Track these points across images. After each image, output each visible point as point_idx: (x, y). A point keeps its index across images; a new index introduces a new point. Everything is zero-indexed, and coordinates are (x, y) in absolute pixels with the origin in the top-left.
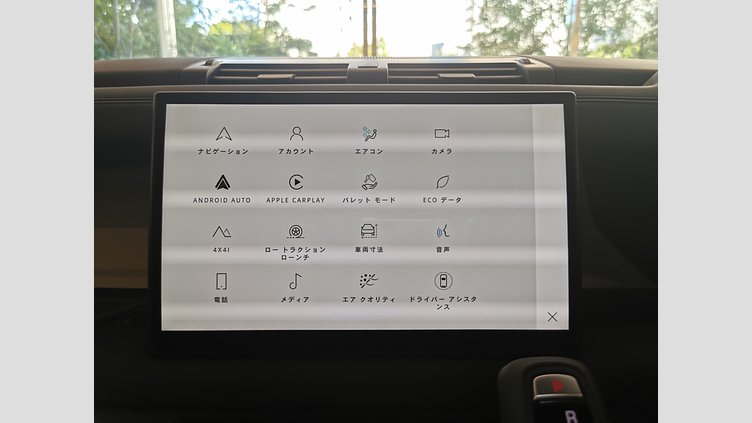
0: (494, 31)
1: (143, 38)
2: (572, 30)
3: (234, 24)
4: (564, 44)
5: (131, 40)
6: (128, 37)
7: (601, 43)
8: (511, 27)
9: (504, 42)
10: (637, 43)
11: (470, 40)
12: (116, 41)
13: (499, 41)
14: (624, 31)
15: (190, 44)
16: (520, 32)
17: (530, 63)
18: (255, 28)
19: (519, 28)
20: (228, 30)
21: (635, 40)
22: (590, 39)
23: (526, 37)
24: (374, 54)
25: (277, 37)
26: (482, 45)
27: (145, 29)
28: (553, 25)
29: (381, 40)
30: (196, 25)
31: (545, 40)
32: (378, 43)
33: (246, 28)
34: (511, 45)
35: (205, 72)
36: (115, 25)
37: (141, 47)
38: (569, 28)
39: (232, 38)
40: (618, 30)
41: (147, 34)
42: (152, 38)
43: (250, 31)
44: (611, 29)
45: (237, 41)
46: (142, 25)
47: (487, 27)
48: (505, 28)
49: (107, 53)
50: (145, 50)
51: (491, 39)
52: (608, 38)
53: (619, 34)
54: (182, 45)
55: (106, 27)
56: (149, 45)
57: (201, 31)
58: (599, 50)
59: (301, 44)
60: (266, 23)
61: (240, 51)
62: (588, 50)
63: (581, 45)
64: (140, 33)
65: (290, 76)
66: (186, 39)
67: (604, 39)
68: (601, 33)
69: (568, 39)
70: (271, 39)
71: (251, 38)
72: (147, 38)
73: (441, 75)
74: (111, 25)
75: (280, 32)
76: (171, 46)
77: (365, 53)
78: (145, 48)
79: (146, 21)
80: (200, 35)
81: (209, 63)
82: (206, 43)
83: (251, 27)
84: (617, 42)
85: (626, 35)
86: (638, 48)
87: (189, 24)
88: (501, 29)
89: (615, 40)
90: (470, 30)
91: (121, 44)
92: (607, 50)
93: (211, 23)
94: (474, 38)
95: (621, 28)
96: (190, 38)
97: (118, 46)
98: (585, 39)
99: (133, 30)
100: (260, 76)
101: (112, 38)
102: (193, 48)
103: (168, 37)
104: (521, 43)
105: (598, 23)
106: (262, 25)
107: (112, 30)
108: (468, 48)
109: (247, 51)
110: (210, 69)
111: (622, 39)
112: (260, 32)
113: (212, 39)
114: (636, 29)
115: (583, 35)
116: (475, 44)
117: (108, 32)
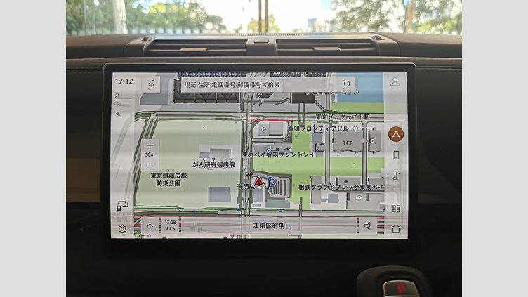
0: (353, 10)
1: (102, 16)
2: (408, 10)
3: (167, 5)
4: (402, 19)
5: (94, 18)
6: (92, 15)
7: (429, 19)
8: (364, 7)
9: (359, 18)
10: (455, 19)
11: (335, 17)
12: (83, 18)
13: (356, 17)
14: (446, 10)
15: (136, 20)
16: (371, 10)
17: (380, 39)
18: (182, 8)
19: (370, 7)
20: (163, 10)
21: (453, 15)
22: (421, 16)
23: (375, 14)
24: (266, 31)
25: (197, 15)
26: (344, 20)
27: (104, 10)
28: (395, 5)
29: (272, 15)
30: (140, 7)
31: (389, 16)
32: (269, 19)
33: (175, 8)
34: (364, 20)
35: (142, 46)
36: (82, 6)
37: (101, 22)
38: (406, 8)
39: (165, 15)
40: (441, 9)
41: (106, 13)
42: (109, 17)
43: (178, 10)
44: (436, 8)
45: (169, 17)
46: (102, 6)
47: (347, 7)
48: (360, 8)
49: (77, 27)
50: (104, 25)
51: (350, 15)
52: (434, 15)
53: (442, 12)
54: (130, 21)
55: (77, 8)
56: (107, 21)
57: (143, 11)
58: (427, 24)
59: (215, 20)
60: (190, 4)
61: (171, 24)
62: (420, 24)
63: (414, 20)
64: (100, 12)
65: (205, 49)
66: (132, 17)
67: (431, 16)
68: (429, 11)
69: (406, 16)
70: (193, 16)
71: (179, 14)
72: (105, 16)
73: (315, 48)
74: (80, 6)
75: (199, 11)
76: (122, 21)
77: (260, 30)
78: (104, 23)
79: (104, 3)
80: (143, 14)
81: (145, 40)
82: (147, 19)
83: (179, 7)
84: (440, 18)
85: (446, 12)
86: (455, 22)
87: (135, 6)
88: (357, 8)
89: (439, 16)
90: (335, 9)
91: (87, 20)
92: (434, 23)
93: (150, 5)
94: (338, 15)
95: (443, 8)
96: (136, 16)
97: (85, 22)
98: (418, 16)
99: (95, 10)
100: (183, 49)
101: (81, 17)
102: (137, 23)
103: (120, 15)
104: (371, 19)
105: (427, 4)
106: (187, 6)
107: (81, 10)
108: (333, 22)
109: (176, 24)
110: (146, 44)
111: (444, 15)
112: (186, 11)
113: (151, 16)
114: (454, 8)
115: (416, 13)
116: (339, 19)
117: (78, 12)
